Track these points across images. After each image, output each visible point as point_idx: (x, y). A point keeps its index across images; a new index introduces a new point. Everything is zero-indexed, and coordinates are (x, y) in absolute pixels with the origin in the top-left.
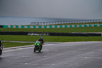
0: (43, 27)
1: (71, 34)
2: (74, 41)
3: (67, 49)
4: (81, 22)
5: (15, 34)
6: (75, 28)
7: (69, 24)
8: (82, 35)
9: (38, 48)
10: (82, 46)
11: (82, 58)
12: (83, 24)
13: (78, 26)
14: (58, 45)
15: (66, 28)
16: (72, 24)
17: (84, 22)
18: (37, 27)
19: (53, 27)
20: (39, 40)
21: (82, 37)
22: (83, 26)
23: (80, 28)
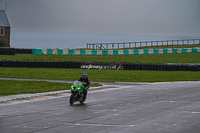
0: (111, 53)
1: (167, 66)
2: (172, 79)
3: (157, 97)
4: (185, 43)
5: (57, 67)
6: (175, 54)
7: (162, 46)
8: (187, 68)
9: (79, 96)
10: (187, 90)
11: (187, 114)
12: (188, 46)
13: (180, 50)
14: (139, 88)
15: (156, 55)
16: (168, 46)
17: (191, 43)
18: (100, 53)
19: (131, 52)
20: (81, 80)
21: (188, 72)
22: (189, 50)
23: (184, 54)
